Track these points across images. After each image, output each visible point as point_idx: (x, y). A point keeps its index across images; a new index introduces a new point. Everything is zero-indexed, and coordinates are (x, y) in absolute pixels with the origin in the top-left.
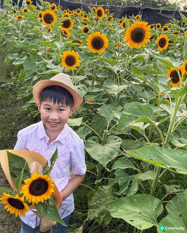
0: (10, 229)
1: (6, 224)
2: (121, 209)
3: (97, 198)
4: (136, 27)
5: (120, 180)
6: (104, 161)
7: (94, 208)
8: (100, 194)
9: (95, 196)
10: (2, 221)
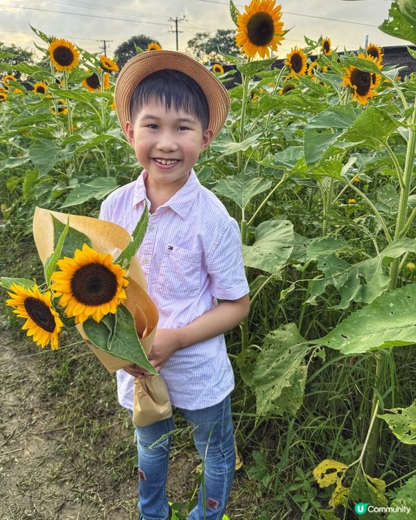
0: (77, 488)
1: (65, 481)
2: (365, 334)
3: (267, 359)
4: (254, 12)
5: (336, 277)
6: (272, 266)
7: (269, 382)
8: (274, 348)
9: (262, 358)
10: (55, 476)
